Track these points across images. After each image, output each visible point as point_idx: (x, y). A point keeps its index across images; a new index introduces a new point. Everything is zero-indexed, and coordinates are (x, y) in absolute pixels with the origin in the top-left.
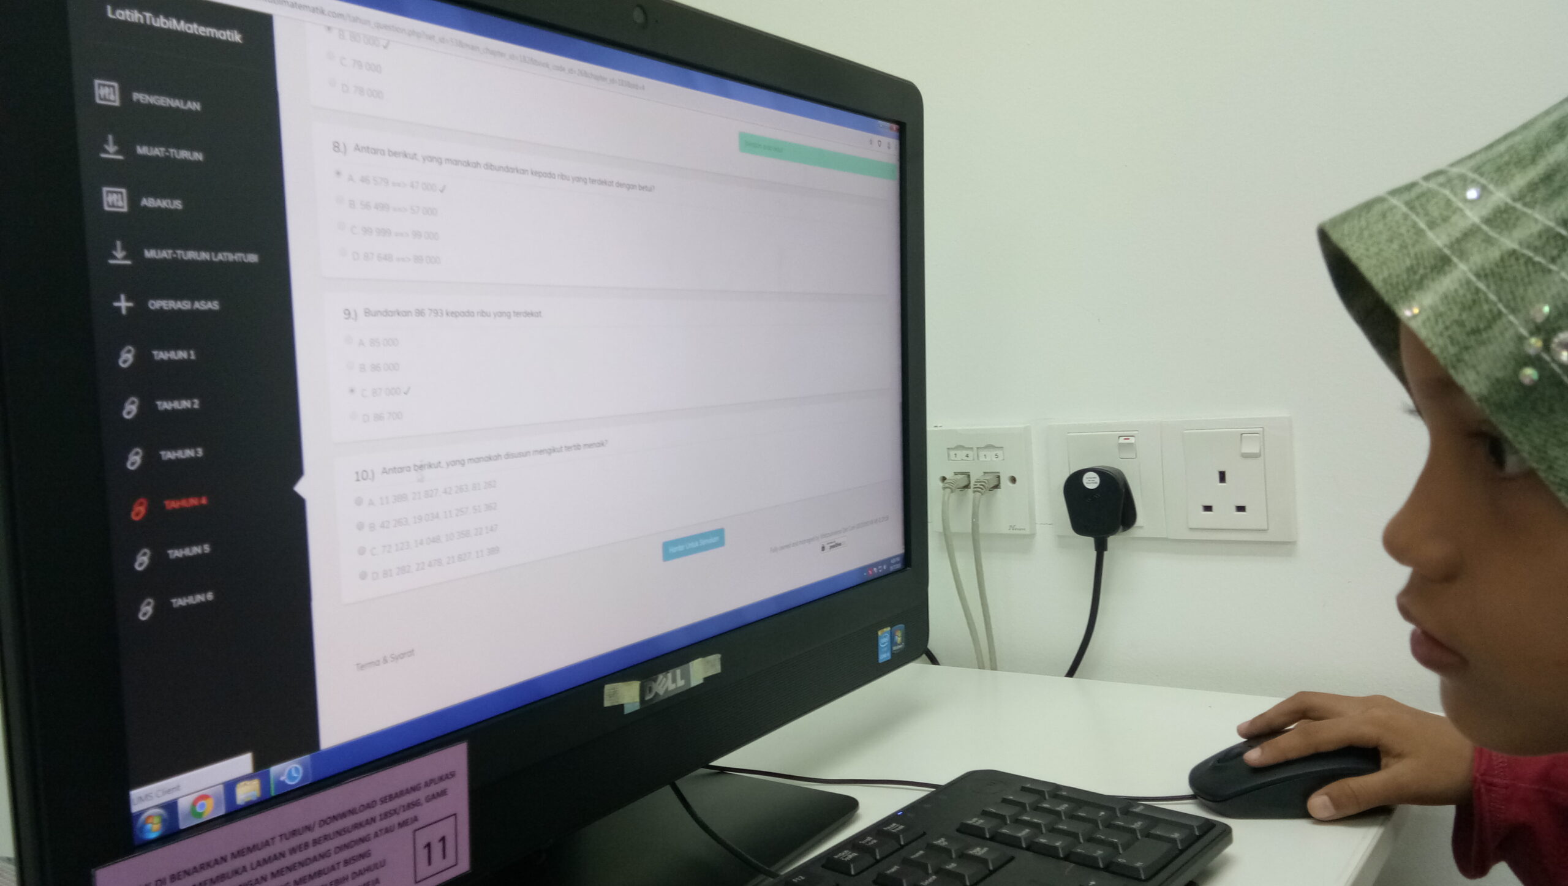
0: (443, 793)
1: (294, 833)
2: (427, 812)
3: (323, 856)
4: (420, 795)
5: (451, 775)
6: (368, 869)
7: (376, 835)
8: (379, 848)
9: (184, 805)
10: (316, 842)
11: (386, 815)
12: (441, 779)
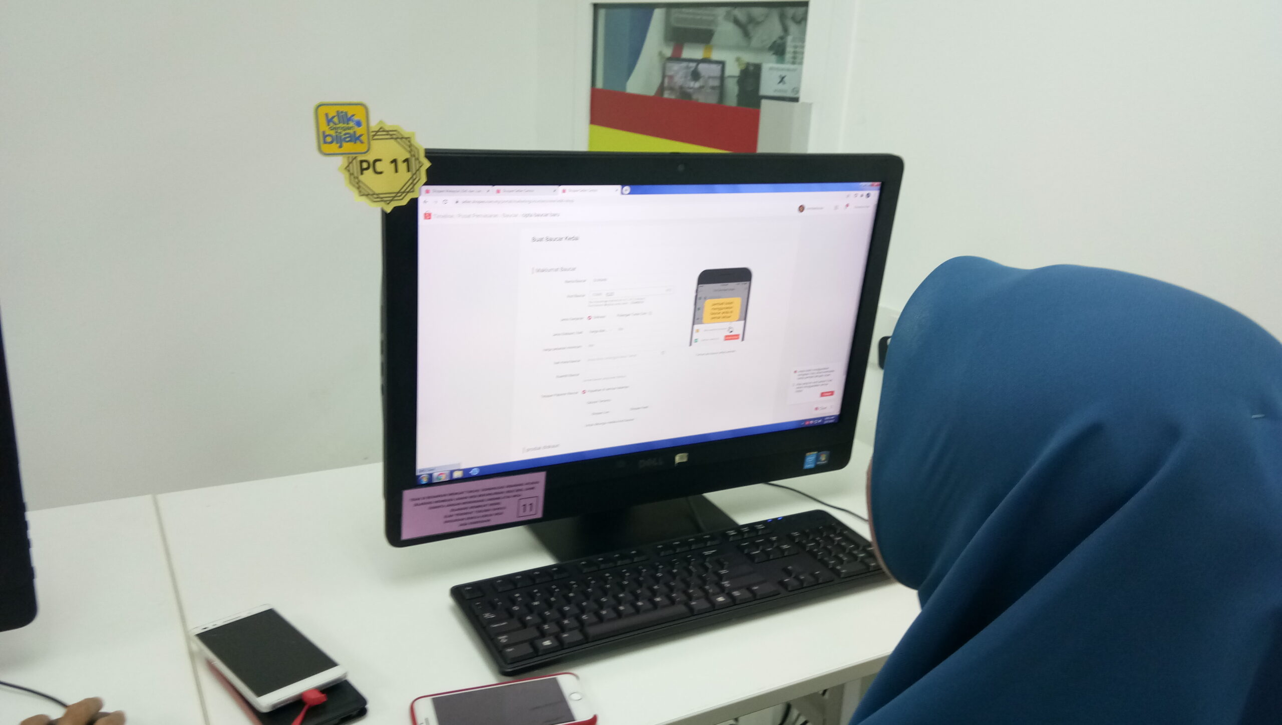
0: (532, 488)
1: (471, 492)
2: (526, 494)
3: (482, 501)
4: (524, 487)
5: (537, 483)
6: (498, 509)
7: (504, 498)
8: (504, 503)
9: (435, 475)
10: (480, 496)
11: (508, 492)
12: (532, 483)
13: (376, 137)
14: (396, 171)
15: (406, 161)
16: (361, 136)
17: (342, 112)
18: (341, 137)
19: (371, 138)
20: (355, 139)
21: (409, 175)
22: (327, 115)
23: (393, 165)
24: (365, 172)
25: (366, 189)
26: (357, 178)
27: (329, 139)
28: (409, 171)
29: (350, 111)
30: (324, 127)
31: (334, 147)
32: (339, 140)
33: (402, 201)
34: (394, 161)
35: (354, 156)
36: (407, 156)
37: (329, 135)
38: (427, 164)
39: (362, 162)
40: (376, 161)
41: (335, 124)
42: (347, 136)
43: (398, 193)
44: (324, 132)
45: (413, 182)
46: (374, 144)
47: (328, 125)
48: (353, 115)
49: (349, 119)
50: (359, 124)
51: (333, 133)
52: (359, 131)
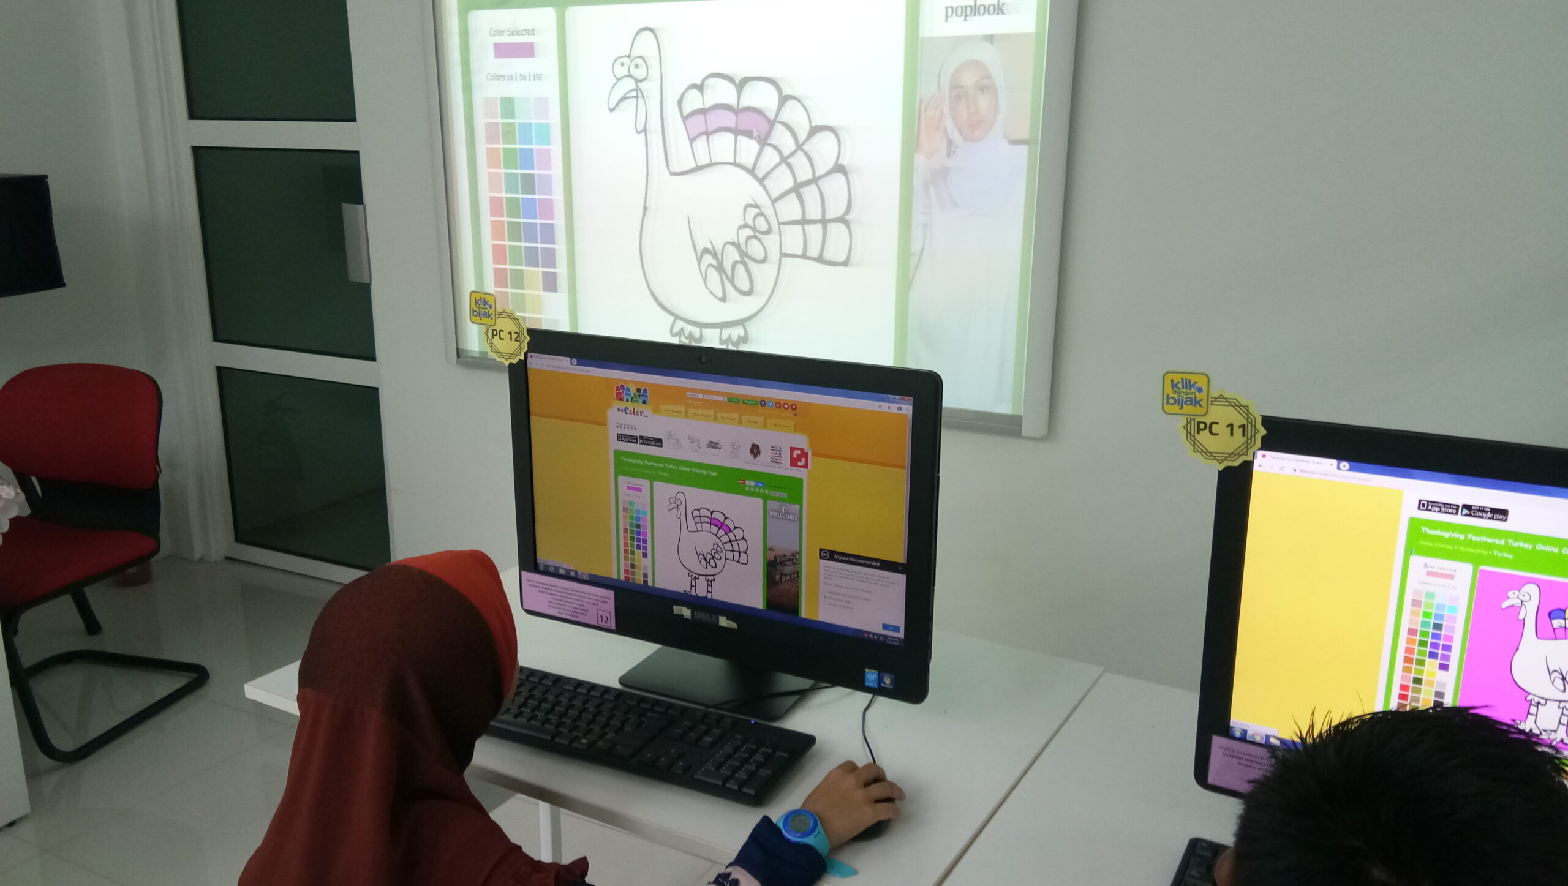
9: (1250, 732)
13: (1214, 403)
14: (1232, 434)
15: (1243, 426)
16: (1201, 400)
17: (1186, 380)
18: (1182, 400)
19: (1210, 403)
20: (1196, 402)
21: (1245, 439)
22: (1172, 381)
23: (1229, 428)
24: (1201, 432)
25: (1201, 447)
26: (1194, 437)
27: (1171, 401)
28: (1244, 435)
29: (1193, 379)
30: (1169, 390)
31: (1176, 408)
32: (1181, 403)
33: (1234, 462)
34: (1231, 426)
35: (1192, 417)
36: (1244, 422)
37: (1173, 398)
38: (1263, 432)
39: (1199, 423)
40: (1211, 424)
41: (1178, 388)
42: (1189, 399)
43: (1233, 453)
44: (1168, 395)
45: (1247, 446)
46: (1213, 408)
47: (1173, 389)
48: (1196, 383)
49: (1191, 386)
50: (1200, 390)
51: (1176, 396)
52: (1199, 396)
